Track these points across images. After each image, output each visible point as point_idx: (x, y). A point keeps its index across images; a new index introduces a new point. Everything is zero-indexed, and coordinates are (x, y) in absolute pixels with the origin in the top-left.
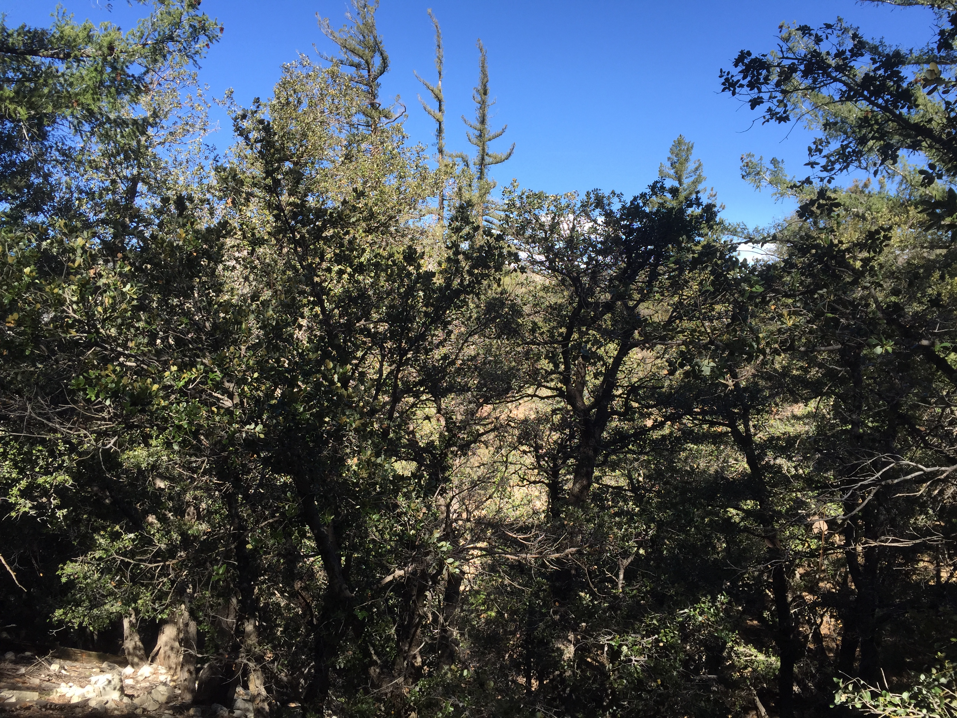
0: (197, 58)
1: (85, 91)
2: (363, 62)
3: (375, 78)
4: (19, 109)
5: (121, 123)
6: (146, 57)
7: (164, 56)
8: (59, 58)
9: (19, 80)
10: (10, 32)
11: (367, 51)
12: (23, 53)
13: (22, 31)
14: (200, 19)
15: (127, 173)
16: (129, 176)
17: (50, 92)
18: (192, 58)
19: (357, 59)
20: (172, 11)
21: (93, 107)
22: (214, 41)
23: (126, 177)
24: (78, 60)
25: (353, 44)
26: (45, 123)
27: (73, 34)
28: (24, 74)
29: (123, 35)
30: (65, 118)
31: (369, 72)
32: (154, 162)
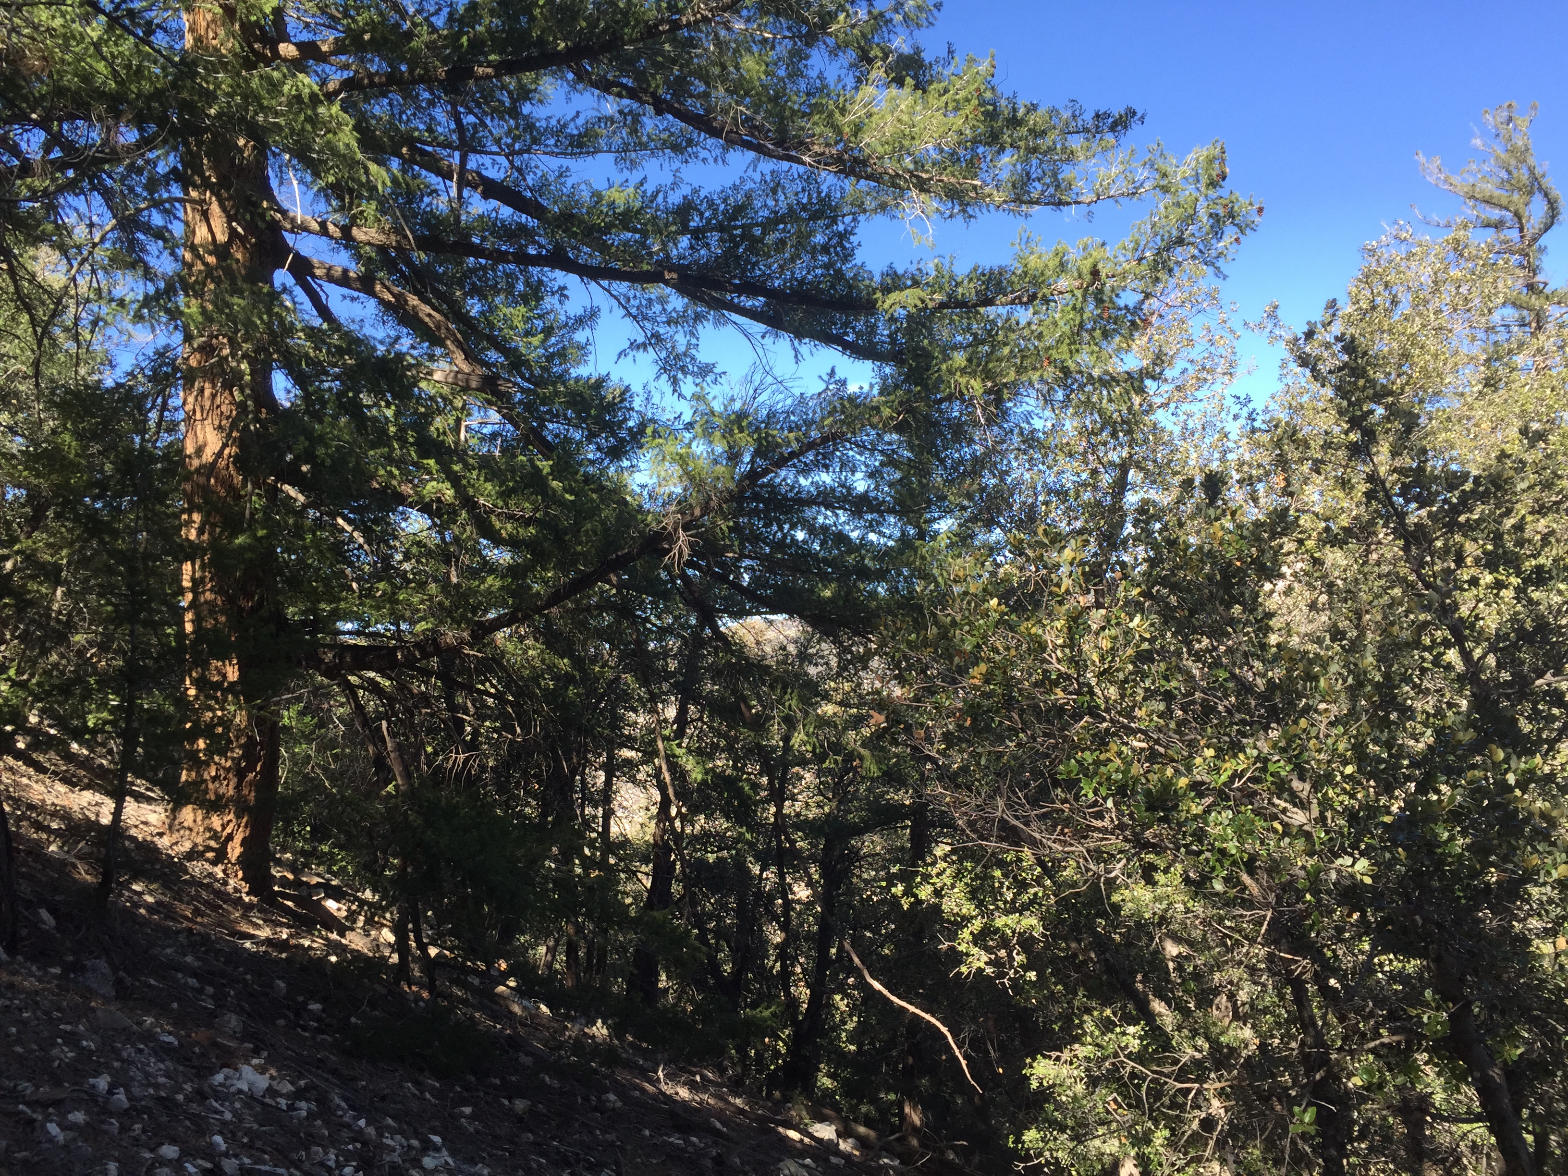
0: (1220, 263)
1: (1059, 341)
2: (1509, 215)
3: (1535, 239)
4: (972, 382)
5: (1108, 381)
6: (1143, 277)
7: (1170, 270)
8: (1021, 303)
9: (970, 345)
10: (959, 280)
11: (1516, 197)
12: (975, 306)
13: (976, 274)
14: (1225, 202)
15: (1114, 456)
16: (1117, 460)
17: (1012, 351)
18: (1213, 264)
19: (1495, 214)
20: (1182, 200)
21: (1069, 363)
22: (1248, 231)
23: (1112, 464)
24: (1046, 301)
25: (1489, 188)
26: (1006, 397)
27: (1040, 265)
28: (975, 335)
29: (1109, 252)
30: (1031, 384)
31: (1521, 230)
32: (1154, 434)
